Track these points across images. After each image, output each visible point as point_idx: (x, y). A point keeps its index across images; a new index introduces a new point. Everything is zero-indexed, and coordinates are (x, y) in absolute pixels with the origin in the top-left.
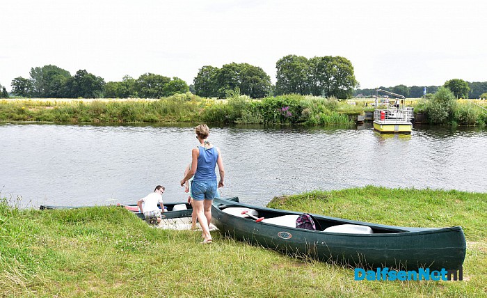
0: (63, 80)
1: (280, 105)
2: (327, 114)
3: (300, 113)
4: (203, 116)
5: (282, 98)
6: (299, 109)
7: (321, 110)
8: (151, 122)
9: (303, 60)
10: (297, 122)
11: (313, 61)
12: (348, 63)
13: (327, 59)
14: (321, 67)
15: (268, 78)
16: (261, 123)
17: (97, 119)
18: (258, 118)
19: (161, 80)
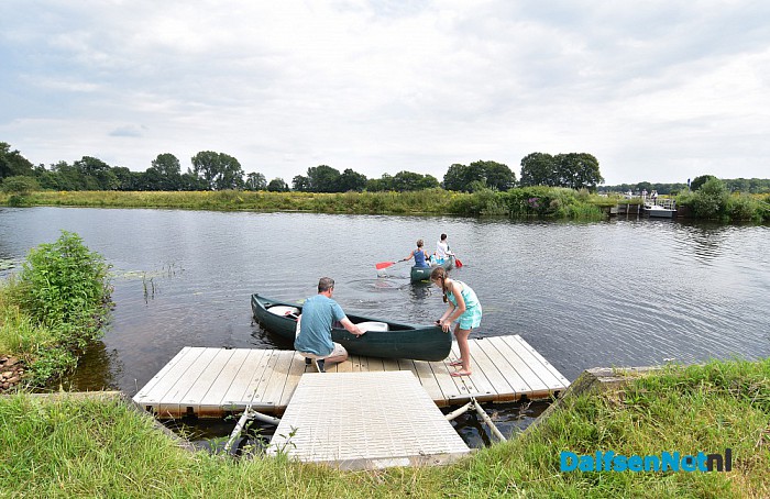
0: (333, 178)
1: (527, 196)
2: (577, 205)
3: (548, 204)
4: (449, 207)
5: (528, 190)
6: (547, 200)
7: (570, 201)
8: (398, 212)
9: (548, 157)
10: (544, 214)
11: (559, 157)
12: (594, 160)
13: (572, 156)
14: (565, 164)
15: (513, 174)
16: (506, 214)
17: (351, 209)
18: (504, 209)
19: (415, 176)
